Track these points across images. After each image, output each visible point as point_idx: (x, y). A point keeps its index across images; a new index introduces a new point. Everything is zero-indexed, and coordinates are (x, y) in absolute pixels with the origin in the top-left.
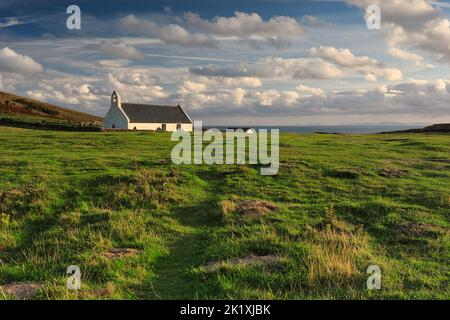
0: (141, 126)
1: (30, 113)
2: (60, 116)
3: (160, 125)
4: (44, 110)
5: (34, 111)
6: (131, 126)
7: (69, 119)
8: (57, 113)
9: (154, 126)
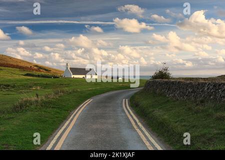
0: (76, 76)
1: (40, 71)
2: (52, 72)
3: (84, 76)
4: (45, 70)
5: (42, 70)
6: (72, 76)
7: (55, 73)
8: (50, 71)
9: (81, 76)
